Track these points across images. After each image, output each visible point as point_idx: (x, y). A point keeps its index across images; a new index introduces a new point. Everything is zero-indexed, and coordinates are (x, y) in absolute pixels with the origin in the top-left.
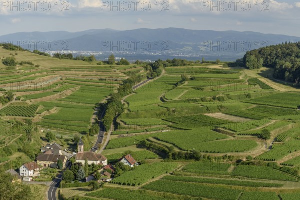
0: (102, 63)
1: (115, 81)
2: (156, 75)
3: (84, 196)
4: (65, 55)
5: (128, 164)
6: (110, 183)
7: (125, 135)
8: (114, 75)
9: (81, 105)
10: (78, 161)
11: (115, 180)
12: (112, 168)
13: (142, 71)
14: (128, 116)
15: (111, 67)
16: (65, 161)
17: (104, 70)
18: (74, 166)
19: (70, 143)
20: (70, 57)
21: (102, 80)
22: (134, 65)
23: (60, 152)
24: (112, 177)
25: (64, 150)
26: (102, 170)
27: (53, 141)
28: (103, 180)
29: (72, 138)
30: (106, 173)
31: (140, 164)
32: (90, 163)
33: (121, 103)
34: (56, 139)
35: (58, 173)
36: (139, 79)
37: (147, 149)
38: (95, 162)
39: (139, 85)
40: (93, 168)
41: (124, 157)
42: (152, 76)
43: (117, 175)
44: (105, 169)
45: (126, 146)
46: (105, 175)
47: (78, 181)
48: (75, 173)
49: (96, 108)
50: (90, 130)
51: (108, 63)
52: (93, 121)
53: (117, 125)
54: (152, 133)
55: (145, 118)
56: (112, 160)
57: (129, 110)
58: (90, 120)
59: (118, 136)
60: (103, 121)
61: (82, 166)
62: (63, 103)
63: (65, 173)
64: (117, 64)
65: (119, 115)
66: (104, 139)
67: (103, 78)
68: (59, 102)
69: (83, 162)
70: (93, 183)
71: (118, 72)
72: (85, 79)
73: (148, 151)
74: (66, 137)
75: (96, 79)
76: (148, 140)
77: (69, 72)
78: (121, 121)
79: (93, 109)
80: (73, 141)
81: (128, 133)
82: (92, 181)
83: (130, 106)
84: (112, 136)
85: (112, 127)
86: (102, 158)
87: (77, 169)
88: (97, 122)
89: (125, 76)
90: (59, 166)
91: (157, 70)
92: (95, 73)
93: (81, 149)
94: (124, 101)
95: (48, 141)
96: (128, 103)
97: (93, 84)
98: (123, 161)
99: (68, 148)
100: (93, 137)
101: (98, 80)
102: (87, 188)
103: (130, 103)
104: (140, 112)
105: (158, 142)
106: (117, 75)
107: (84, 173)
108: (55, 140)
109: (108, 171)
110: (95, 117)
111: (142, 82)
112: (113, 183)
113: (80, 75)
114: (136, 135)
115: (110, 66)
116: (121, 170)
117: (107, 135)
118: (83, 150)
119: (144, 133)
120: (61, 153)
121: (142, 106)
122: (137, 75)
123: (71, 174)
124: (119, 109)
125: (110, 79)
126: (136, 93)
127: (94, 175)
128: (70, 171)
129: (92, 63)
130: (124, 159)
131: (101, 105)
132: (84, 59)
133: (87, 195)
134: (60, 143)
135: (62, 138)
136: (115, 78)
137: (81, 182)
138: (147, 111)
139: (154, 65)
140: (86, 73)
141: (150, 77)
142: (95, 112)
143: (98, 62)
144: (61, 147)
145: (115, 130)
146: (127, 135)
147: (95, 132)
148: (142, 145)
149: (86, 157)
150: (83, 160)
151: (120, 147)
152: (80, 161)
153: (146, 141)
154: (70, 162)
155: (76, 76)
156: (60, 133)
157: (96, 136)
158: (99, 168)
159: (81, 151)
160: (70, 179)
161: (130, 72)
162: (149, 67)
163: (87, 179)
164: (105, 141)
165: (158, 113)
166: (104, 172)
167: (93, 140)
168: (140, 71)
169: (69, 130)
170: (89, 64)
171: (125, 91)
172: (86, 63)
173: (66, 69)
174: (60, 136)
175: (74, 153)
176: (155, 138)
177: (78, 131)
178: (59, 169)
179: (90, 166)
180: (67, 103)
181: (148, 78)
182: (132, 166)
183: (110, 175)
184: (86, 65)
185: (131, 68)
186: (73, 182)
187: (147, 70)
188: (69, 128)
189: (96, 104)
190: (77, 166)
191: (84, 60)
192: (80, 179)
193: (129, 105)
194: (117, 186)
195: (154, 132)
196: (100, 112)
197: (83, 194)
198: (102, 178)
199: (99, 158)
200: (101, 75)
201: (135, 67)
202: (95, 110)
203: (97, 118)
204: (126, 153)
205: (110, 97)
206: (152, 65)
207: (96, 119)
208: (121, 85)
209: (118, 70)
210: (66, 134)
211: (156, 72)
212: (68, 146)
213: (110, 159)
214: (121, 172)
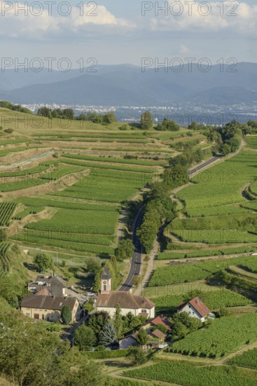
0: (129, 127)
1: (155, 159)
2: (229, 148)
3: (120, 377)
4: (58, 110)
5: (196, 316)
6: (166, 351)
7: (181, 261)
8: (152, 149)
9: (93, 203)
10: (100, 309)
11: (176, 345)
12: (167, 323)
13: (202, 143)
14: (184, 225)
15: (144, 134)
16: (75, 308)
17: (132, 140)
18: (95, 318)
19: (80, 273)
20: (68, 114)
21: (129, 157)
22: (188, 131)
23: (64, 290)
24: (168, 340)
25: (70, 288)
26: (148, 326)
27: (48, 270)
28: (151, 345)
29: (84, 265)
30: (157, 332)
31: (217, 315)
32: (124, 312)
33: (170, 200)
34: (55, 267)
35: (62, 332)
36: (198, 156)
37: (228, 288)
38: (133, 311)
39: (199, 168)
40: (130, 322)
41: (187, 302)
42: (221, 151)
43: (176, 337)
44: (153, 325)
45: (186, 282)
46: (154, 336)
47: (103, 346)
48: (97, 331)
49: (123, 209)
50: (116, 250)
51: (139, 126)
52: (119, 234)
53: (164, 242)
54: (231, 256)
55: (217, 228)
56: (163, 308)
57: (186, 214)
58: (113, 232)
59: (168, 261)
60: (138, 234)
61: (109, 317)
62: (60, 199)
63: (77, 332)
64: (156, 129)
65: (167, 223)
66: (142, 267)
67: (130, 154)
68: (52, 198)
69: (111, 311)
70: (135, 352)
71: (158, 143)
72: (97, 156)
73: (229, 291)
74: (71, 263)
75: (118, 156)
76: (229, 271)
77: (68, 143)
78: (173, 234)
79: (118, 210)
80: (86, 271)
81: (186, 257)
82: (133, 348)
83: (187, 207)
84: (157, 261)
85: (156, 245)
86: (145, 303)
87: (101, 323)
88: (127, 236)
89: (171, 150)
90: (63, 318)
91: (231, 141)
92: (115, 145)
93: (106, 286)
94: (175, 197)
95: (39, 270)
96: (183, 201)
97: (114, 164)
98: (187, 309)
99: (77, 284)
100: (122, 264)
101: (122, 159)
102: (122, 360)
103: (187, 201)
104: (207, 218)
105: (249, 274)
106: (156, 149)
107: (115, 332)
108: (52, 268)
109: (160, 329)
110: (121, 226)
111: (203, 162)
112: (171, 351)
113: (88, 149)
114: (202, 261)
115: (143, 131)
116: (184, 327)
117: (147, 259)
118: (109, 289)
119: (217, 257)
120: (65, 292)
121: (210, 206)
122: (195, 148)
123: (89, 333)
124: (166, 211)
125: (145, 156)
126: (195, 183)
127: (134, 335)
128: (86, 328)
129: (109, 126)
130: (187, 306)
131: (132, 204)
132: (93, 119)
133: (125, 374)
134: (61, 274)
135: (63, 265)
136: (152, 154)
137: (108, 349)
138: (220, 216)
139: (223, 131)
140: (98, 144)
141: (218, 153)
142: (122, 216)
143: (121, 124)
144: (64, 282)
145: (162, 251)
146: (185, 260)
147: (125, 255)
148: (217, 279)
149: (116, 301)
150: (110, 305)
151: (174, 283)
152: (105, 309)
153: (224, 271)
154: (84, 309)
155: (82, 151)
156: (60, 256)
157: (127, 261)
158: (140, 323)
159: (105, 289)
160: (87, 343)
161: (180, 144)
162: (216, 135)
163: (120, 342)
164: (145, 270)
165: (241, 219)
166: (152, 330)
167: (122, 268)
168: (198, 142)
169: (76, 250)
170: (104, 127)
171: (174, 179)
172: (99, 125)
173: (61, 137)
174: (60, 261)
175: (89, 294)
176: (241, 267)
177: (93, 252)
178: (64, 323)
179: (123, 318)
180: (68, 200)
181: (214, 154)
182: (203, 320)
183: (163, 337)
184: (100, 129)
185: (182, 136)
186: (94, 349)
187: (211, 140)
188: (75, 245)
189: (123, 203)
190: (100, 317)
191: (95, 121)
192: (107, 344)
193: (185, 205)
194: (179, 358)
195: (236, 256)
196: (131, 217)
197: (117, 372)
198: (148, 342)
199: (140, 302)
200: (126, 148)
201: (189, 135)
202: (120, 213)
203: (127, 229)
204: (191, 294)
205: (146, 190)
206: (219, 130)
207: (125, 231)
208: (166, 167)
209: (158, 139)
210: (71, 257)
211: (229, 143)
212: (77, 281)
213: (160, 305)
214: (184, 330)
